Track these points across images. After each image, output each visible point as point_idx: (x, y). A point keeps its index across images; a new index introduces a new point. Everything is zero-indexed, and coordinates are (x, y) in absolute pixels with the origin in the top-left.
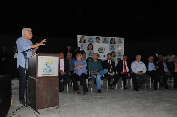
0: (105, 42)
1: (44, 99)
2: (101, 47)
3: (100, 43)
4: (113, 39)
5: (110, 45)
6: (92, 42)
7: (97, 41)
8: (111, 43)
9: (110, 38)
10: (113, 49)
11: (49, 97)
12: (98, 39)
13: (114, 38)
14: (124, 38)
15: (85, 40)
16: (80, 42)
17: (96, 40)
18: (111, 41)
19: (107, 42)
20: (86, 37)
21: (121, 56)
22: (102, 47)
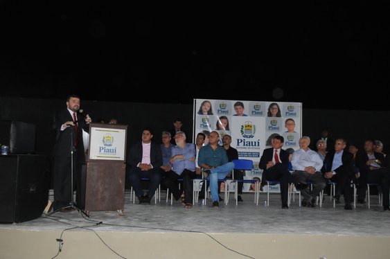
0: (256, 112)
1: (99, 196)
2: (247, 124)
3: (244, 115)
4: (275, 106)
5: (267, 120)
6: (227, 112)
7: (237, 112)
8: (270, 114)
9: (268, 104)
10: (275, 128)
11: (107, 194)
12: (240, 107)
13: (278, 103)
14: (300, 104)
15: (211, 109)
17: (236, 109)
18: (269, 110)
19: (260, 114)
20: (214, 103)
21: (295, 144)
22: (250, 124)
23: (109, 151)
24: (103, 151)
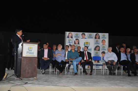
0: (90, 37)
1: (27, 72)
2: (86, 42)
3: (85, 38)
4: (98, 35)
5: (94, 40)
6: (78, 37)
7: (83, 37)
8: (96, 38)
9: (95, 34)
10: (97, 43)
11: (30, 71)
12: (84, 35)
13: (99, 33)
14: (108, 34)
16: (68, 37)
17: (82, 36)
18: (95, 36)
19: (92, 38)
21: (105, 50)
22: (88, 42)
23: (31, 53)
24: (28, 53)
